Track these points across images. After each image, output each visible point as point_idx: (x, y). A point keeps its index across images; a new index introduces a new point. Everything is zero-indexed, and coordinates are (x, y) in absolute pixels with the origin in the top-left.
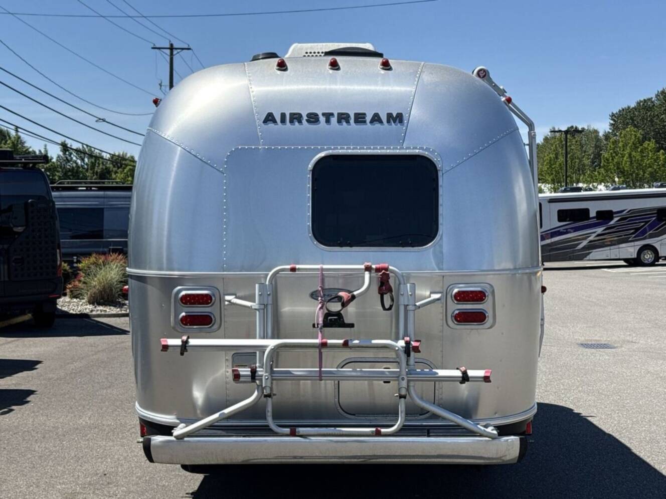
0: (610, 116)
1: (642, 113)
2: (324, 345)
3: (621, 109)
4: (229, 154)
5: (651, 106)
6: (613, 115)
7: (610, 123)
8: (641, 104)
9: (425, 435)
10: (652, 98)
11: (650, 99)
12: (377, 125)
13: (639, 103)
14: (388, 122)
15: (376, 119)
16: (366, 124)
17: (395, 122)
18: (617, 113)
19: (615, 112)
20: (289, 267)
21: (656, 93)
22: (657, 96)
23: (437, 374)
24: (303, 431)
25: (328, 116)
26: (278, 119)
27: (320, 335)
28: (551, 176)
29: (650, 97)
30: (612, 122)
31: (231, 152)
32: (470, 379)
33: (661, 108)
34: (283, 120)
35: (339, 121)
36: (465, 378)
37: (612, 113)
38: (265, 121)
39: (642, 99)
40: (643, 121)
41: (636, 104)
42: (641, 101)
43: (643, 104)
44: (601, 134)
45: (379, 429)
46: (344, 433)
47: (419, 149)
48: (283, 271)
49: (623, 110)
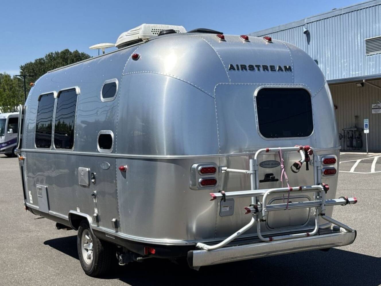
0: (20, 67)
1: (38, 66)
2: (291, 190)
3: (26, 64)
5: (43, 62)
6: (22, 67)
7: (20, 71)
8: (38, 61)
9: (317, 235)
10: (43, 58)
11: (42, 59)
12: (281, 72)
13: (36, 61)
14: (286, 71)
15: (280, 69)
16: (276, 72)
18: (24, 66)
19: (23, 65)
20: (265, 149)
21: (46, 55)
22: (46, 57)
23: (335, 201)
24: (275, 238)
25: (258, 67)
26: (235, 67)
27: (288, 185)
28: (2, 102)
29: (42, 58)
30: (21, 71)
31: (217, 86)
32: (350, 203)
33: (48, 64)
34: (238, 69)
35: (264, 70)
36: (347, 202)
37: (21, 66)
38: (230, 69)
39: (38, 59)
40: (39, 71)
41: (35, 61)
42: (37, 60)
43: (39, 62)
44: (12, 78)
45: (308, 233)
46: (294, 237)
47: (301, 85)
48: (263, 151)
49: (27, 64)
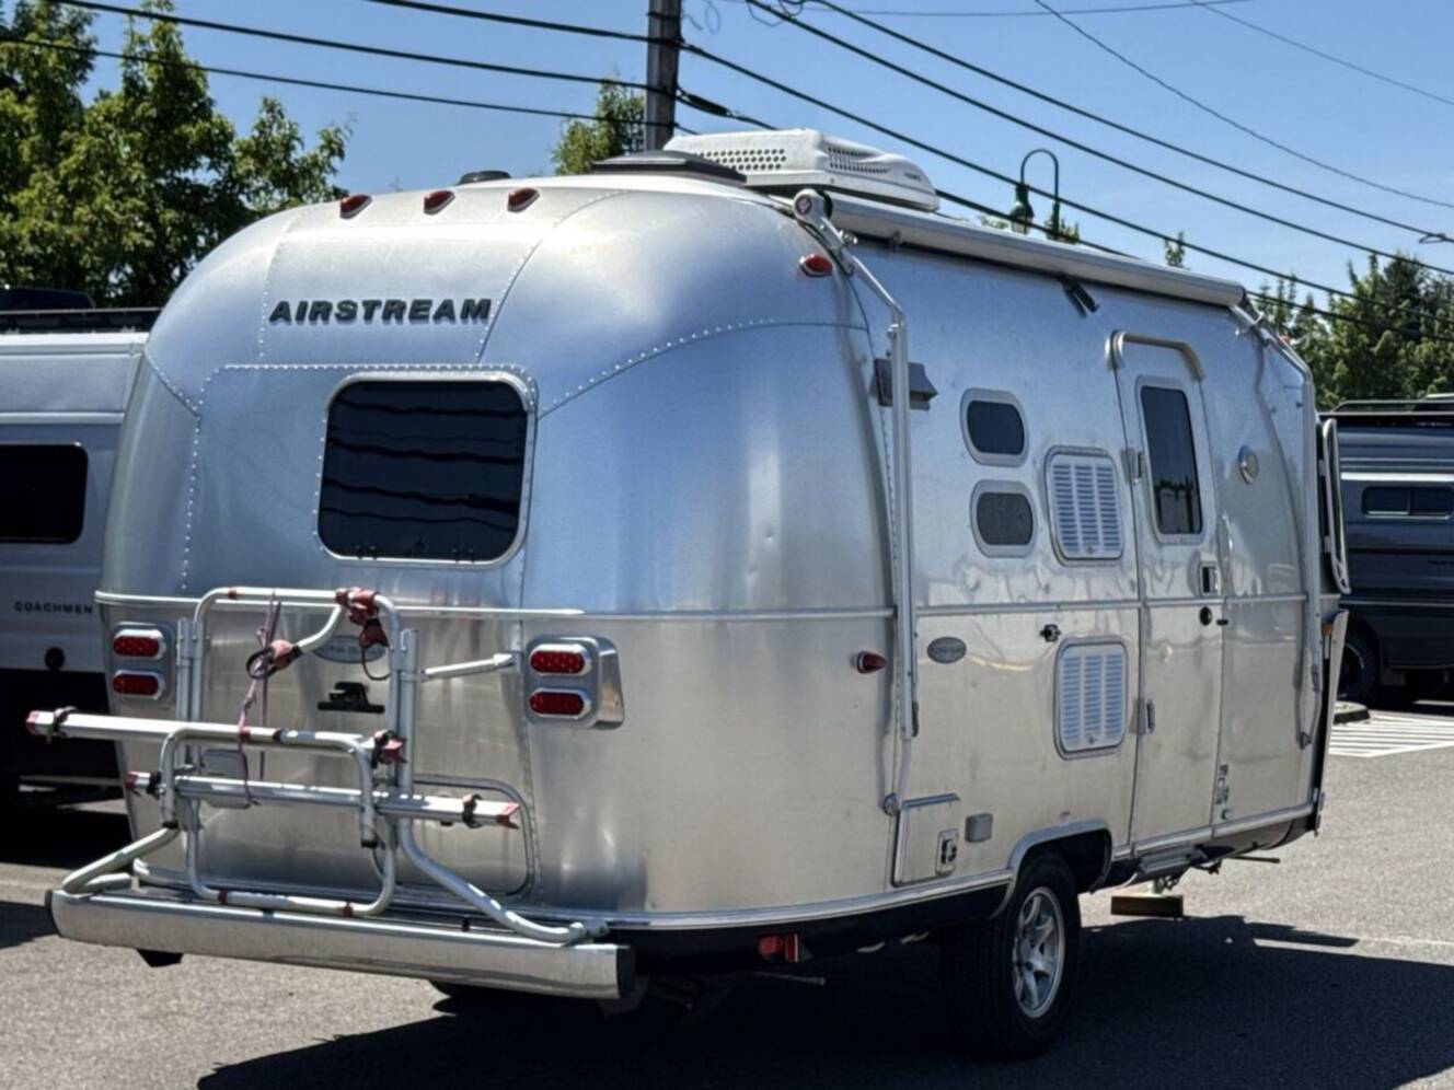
2: (245, 737)
4: (209, 379)
12: (445, 323)
14: (464, 316)
15: (446, 310)
16: (428, 322)
17: (474, 317)
20: (226, 591)
24: (237, 897)
25: (371, 306)
26: (293, 312)
27: (242, 718)
31: (214, 376)
32: (478, 820)
34: (300, 317)
35: (386, 317)
36: (469, 817)
38: (274, 318)
45: (350, 904)
47: (503, 370)
48: (220, 598)
